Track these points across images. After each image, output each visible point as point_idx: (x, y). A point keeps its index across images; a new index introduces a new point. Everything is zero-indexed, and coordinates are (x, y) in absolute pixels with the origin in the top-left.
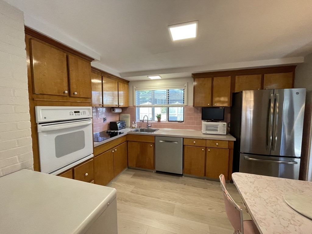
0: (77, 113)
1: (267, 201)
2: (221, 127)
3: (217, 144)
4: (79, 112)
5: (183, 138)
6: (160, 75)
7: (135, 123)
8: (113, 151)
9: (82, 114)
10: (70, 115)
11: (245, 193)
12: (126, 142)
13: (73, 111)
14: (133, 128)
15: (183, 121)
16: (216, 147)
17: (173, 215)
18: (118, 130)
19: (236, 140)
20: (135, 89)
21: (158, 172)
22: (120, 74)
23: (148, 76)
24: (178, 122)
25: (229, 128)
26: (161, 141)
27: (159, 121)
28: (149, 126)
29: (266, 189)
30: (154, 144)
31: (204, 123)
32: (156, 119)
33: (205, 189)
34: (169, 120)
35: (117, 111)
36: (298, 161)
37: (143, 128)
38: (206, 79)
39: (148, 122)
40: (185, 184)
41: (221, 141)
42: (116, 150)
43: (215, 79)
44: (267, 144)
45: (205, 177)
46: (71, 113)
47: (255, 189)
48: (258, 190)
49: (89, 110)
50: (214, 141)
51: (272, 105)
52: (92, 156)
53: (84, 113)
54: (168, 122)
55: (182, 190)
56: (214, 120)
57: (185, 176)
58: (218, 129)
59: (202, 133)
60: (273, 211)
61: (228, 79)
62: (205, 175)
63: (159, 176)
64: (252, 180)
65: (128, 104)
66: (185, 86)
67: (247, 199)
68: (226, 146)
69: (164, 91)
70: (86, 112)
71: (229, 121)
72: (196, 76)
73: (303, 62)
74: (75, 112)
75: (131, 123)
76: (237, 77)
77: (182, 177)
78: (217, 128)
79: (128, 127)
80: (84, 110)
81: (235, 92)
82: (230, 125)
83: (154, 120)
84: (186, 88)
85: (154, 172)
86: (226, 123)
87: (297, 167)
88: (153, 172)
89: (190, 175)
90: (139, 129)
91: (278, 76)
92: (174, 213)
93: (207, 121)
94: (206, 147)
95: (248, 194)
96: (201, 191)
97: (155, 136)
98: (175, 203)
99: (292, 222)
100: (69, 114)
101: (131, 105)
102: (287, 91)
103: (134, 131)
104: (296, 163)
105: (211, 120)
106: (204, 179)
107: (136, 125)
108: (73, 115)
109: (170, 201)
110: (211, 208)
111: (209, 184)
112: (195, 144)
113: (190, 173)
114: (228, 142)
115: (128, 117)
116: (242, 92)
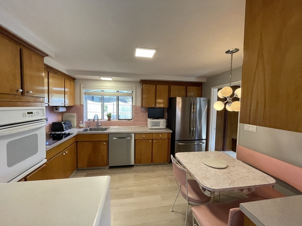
0: (30, 115)
1: (196, 165)
2: (162, 123)
3: (160, 136)
4: (32, 113)
5: (135, 134)
6: (112, 77)
7: (83, 122)
8: (64, 154)
9: (36, 115)
10: (24, 116)
11: (185, 163)
12: (76, 143)
13: (26, 112)
14: (80, 128)
15: (132, 119)
16: (159, 138)
17: (133, 197)
18: (63, 131)
19: (173, 132)
20: (83, 87)
21: (111, 167)
22: (67, 71)
23: (100, 77)
24: (128, 120)
25: (167, 123)
26: (115, 138)
27: (109, 119)
28: (100, 125)
29: (194, 158)
30: (108, 142)
31: (150, 120)
32: (106, 118)
33: (153, 172)
34: (119, 118)
35: (62, 110)
36: (205, 141)
37: (92, 127)
38: (152, 85)
39: (98, 121)
40: (137, 172)
41: (163, 134)
42: (67, 152)
43: (158, 86)
44: (190, 133)
45: (152, 163)
46: (24, 114)
47: (189, 160)
48: (190, 160)
49: (43, 110)
50: (158, 134)
51: (192, 107)
52: (45, 161)
53: (38, 114)
54: (118, 120)
55: (136, 177)
56: (157, 117)
57: (136, 166)
58: (160, 125)
59: (148, 129)
60: (199, 168)
61: (166, 87)
62: (152, 162)
63: (112, 170)
64: (187, 156)
65: (74, 103)
66: (134, 89)
67: (186, 166)
68: (166, 137)
69: (114, 91)
70: (39, 112)
71: (167, 118)
72: (144, 82)
73: (206, 81)
74: (28, 113)
75: (78, 123)
76: (172, 86)
77: (133, 167)
78: (159, 123)
79: (74, 127)
80: (37, 111)
81: (171, 97)
82: (167, 121)
83: (103, 119)
84: (135, 90)
85: (107, 168)
86: (165, 120)
87: (204, 145)
88: (105, 169)
89: (141, 164)
90: (88, 128)
91: (194, 88)
92: (134, 195)
93: (153, 119)
94: (152, 139)
95: (186, 163)
96: (151, 174)
97: (108, 134)
98: (133, 188)
99: (207, 171)
100: (22, 115)
101: (78, 103)
102: (198, 99)
103: (83, 131)
104: (204, 143)
105: (155, 117)
106: (151, 165)
107: (84, 125)
108: (26, 116)
109: (128, 188)
110: (159, 184)
111: (155, 168)
112: (144, 137)
113: (140, 163)
114: (167, 134)
115: (74, 116)
116: (176, 98)
